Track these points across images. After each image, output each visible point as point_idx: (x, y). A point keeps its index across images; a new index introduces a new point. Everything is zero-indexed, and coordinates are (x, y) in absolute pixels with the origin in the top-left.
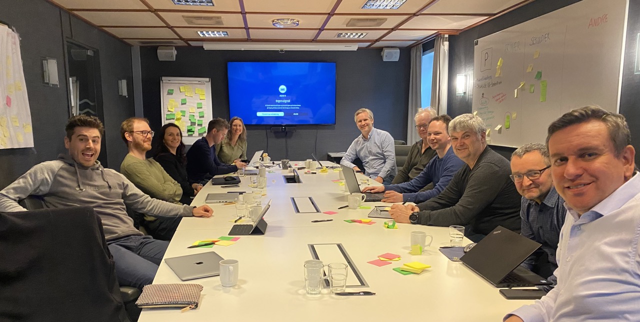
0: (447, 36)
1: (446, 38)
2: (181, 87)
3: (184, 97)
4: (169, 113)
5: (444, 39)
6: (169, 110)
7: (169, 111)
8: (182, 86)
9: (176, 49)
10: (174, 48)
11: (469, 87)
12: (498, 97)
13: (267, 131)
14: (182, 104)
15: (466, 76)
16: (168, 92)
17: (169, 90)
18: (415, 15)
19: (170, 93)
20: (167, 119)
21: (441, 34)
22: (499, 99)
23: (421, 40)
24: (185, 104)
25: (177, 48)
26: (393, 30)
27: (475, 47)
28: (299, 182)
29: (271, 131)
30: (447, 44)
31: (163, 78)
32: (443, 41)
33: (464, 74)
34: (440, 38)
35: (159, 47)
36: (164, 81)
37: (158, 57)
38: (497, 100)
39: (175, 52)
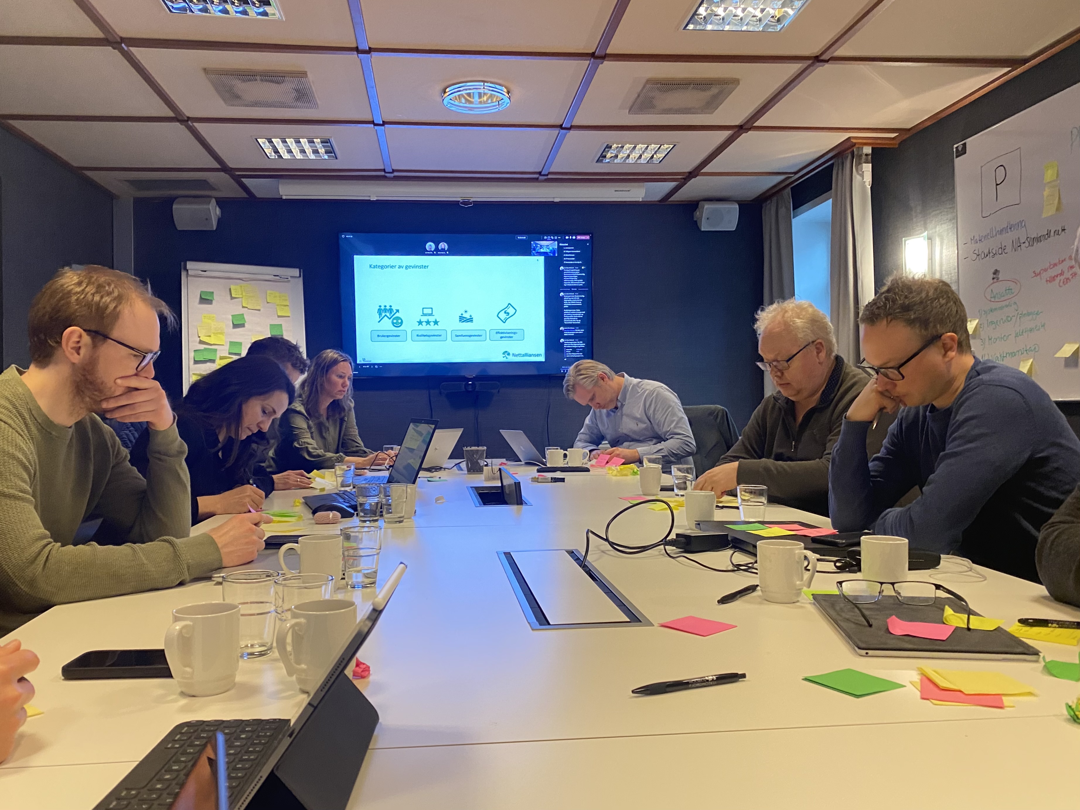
0: (867, 150)
1: (867, 155)
2: (233, 287)
3: (240, 311)
4: (203, 347)
5: (859, 159)
6: (204, 339)
7: (201, 342)
8: (236, 284)
9: (218, 203)
10: (213, 201)
11: (941, 265)
12: (1057, 270)
13: (432, 391)
14: (235, 326)
15: (930, 238)
16: (201, 298)
17: (202, 292)
18: (817, 59)
19: (205, 300)
20: (196, 362)
21: (854, 144)
22: (1062, 274)
23: (796, 173)
24: (242, 325)
25: (221, 202)
26: (741, 129)
27: (958, 161)
28: (520, 501)
29: (440, 393)
30: (867, 168)
31: (190, 265)
32: (859, 164)
33: (925, 234)
34: (850, 157)
35: (177, 200)
36: (190, 272)
37: (176, 222)
38: (1053, 279)
39: (215, 212)
